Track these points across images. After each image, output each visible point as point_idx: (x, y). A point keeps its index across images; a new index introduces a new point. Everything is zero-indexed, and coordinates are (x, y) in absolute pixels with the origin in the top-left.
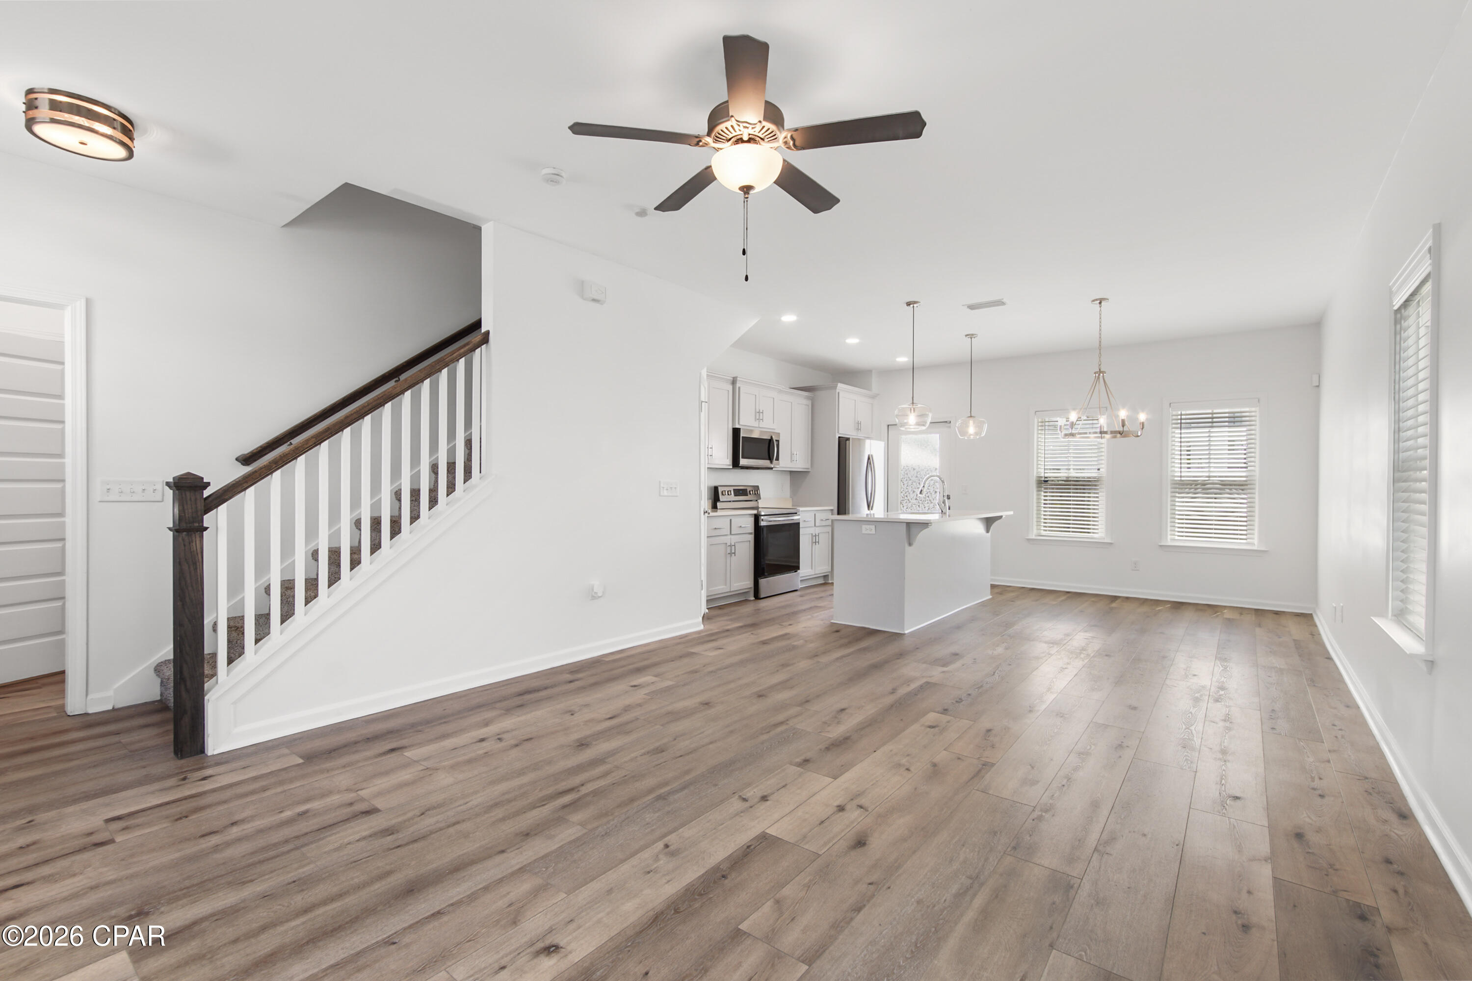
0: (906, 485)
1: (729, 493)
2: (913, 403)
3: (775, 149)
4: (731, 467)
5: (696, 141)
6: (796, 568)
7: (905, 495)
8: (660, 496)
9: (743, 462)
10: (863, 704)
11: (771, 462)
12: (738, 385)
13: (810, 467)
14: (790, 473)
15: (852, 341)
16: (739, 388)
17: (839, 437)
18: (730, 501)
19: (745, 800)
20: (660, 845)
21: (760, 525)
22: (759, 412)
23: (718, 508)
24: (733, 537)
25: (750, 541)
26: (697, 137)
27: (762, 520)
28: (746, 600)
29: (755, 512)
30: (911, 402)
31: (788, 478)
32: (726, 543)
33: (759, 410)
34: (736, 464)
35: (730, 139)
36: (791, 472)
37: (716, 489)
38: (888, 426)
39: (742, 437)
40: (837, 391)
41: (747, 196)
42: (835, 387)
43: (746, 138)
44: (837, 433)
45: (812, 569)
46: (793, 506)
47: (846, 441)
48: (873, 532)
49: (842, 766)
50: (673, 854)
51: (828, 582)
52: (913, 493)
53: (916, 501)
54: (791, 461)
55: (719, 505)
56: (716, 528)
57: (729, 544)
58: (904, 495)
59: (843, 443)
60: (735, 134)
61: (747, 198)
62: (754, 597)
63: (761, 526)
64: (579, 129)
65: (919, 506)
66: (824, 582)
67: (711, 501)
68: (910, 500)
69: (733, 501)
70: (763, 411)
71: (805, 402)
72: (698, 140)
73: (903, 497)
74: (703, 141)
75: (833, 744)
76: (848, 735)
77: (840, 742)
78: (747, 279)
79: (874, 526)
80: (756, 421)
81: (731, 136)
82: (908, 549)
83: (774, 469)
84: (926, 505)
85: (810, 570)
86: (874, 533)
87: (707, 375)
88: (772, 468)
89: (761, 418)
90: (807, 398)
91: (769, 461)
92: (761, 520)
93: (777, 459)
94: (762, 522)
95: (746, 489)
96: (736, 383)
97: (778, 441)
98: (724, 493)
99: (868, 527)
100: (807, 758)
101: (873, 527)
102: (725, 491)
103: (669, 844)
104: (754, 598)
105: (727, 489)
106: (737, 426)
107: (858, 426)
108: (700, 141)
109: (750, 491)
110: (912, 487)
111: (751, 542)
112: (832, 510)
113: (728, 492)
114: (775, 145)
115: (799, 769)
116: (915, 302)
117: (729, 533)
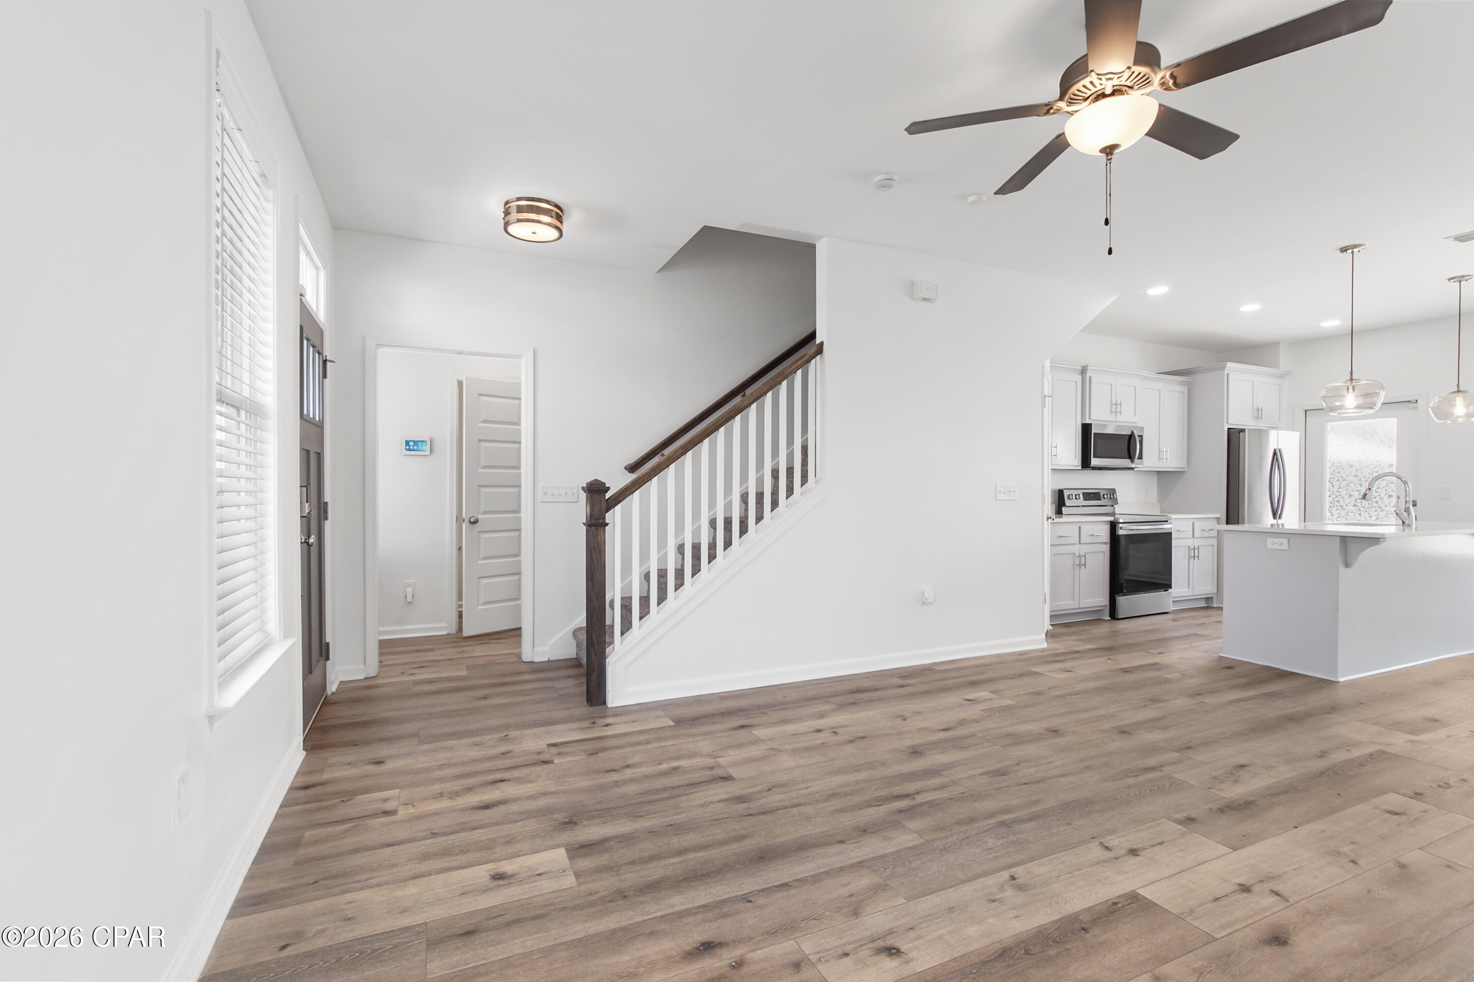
0: (1336, 487)
1: (1078, 497)
2: (1351, 379)
3: (1147, 95)
4: (1080, 468)
5: (1047, 109)
6: (1167, 586)
7: (1336, 499)
8: (996, 500)
9: (1095, 462)
10: (1274, 764)
11: (1132, 462)
12: (1088, 375)
13: (1185, 466)
14: (1158, 474)
15: (1250, 308)
16: (1090, 378)
17: (1229, 429)
18: (1078, 506)
19: (1107, 848)
20: (1005, 875)
21: (1117, 534)
22: (1116, 404)
23: (1064, 513)
24: (1082, 546)
25: (1104, 552)
26: (1047, 105)
27: (1121, 528)
28: (1099, 619)
29: (1111, 519)
30: (1349, 378)
31: (1155, 479)
32: (1074, 554)
33: (1116, 402)
34: (1086, 463)
35: (1088, 97)
36: (1158, 472)
37: (1061, 493)
38: (1306, 411)
39: (1094, 434)
40: (1226, 372)
41: (1110, 157)
42: (1224, 368)
43: (1108, 91)
44: (1225, 424)
45: (1189, 589)
46: (1161, 512)
47: (1239, 433)
48: (1285, 546)
49: (1244, 836)
50: (1022, 888)
51: (1212, 606)
52: (1349, 497)
53: (1354, 508)
54: (1159, 460)
55: (1064, 510)
56: (1061, 536)
57: (1077, 554)
58: (1333, 500)
59: (1234, 437)
60: (1094, 90)
61: (1111, 159)
62: (1110, 616)
63: (1119, 535)
64: (916, 128)
65: (1360, 514)
66: (1206, 605)
67: (1054, 505)
68: (1344, 506)
69: (1082, 506)
70: (1121, 402)
71: (1178, 388)
72: (1048, 108)
73: (1331, 503)
74: (1055, 107)
75: (1228, 807)
76: (1252, 798)
77: (1240, 805)
78: (1110, 252)
79: (1287, 540)
80: (1111, 414)
81: (1089, 93)
82: (1344, 573)
83: (1135, 469)
84: (1372, 514)
85: (1187, 590)
86: (1287, 548)
87: (1051, 366)
88: (1133, 469)
89: (1119, 411)
90: (1182, 383)
91: (1129, 460)
92: (1119, 528)
93: (1140, 457)
94: (1120, 531)
95: (1100, 493)
96: (1086, 373)
97: (1141, 437)
98: (1071, 497)
99: (1277, 540)
100: (1192, 816)
101: (1285, 541)
102: (1072, 495)
103: (1016, 876)
104: (1110, 618)
105: (1074, 492)
106: (1088, 421)
107: (1258, 414)
108: (1051, 108)
109: (1104, 495)
110: (1347, 489)
111: (1106, 553)
112: (1218, 518)
113: (1076, 495)
114: (1148, 90)
115: (1179, 827)
116: (1355, 246)
117: (1078, 542)
